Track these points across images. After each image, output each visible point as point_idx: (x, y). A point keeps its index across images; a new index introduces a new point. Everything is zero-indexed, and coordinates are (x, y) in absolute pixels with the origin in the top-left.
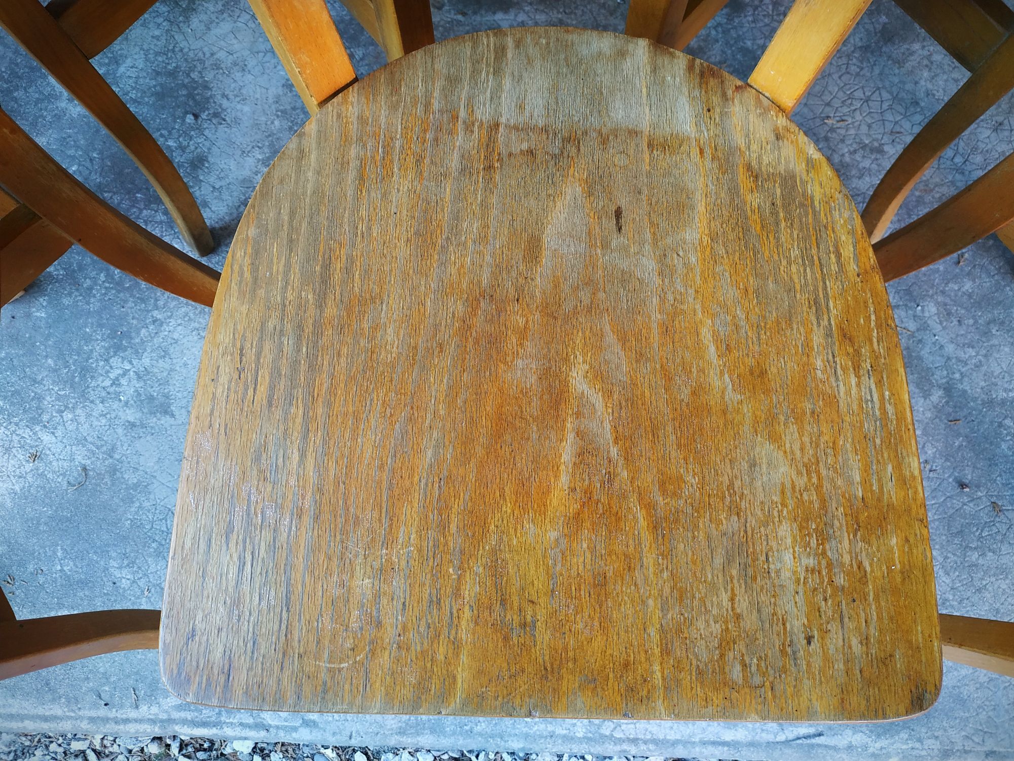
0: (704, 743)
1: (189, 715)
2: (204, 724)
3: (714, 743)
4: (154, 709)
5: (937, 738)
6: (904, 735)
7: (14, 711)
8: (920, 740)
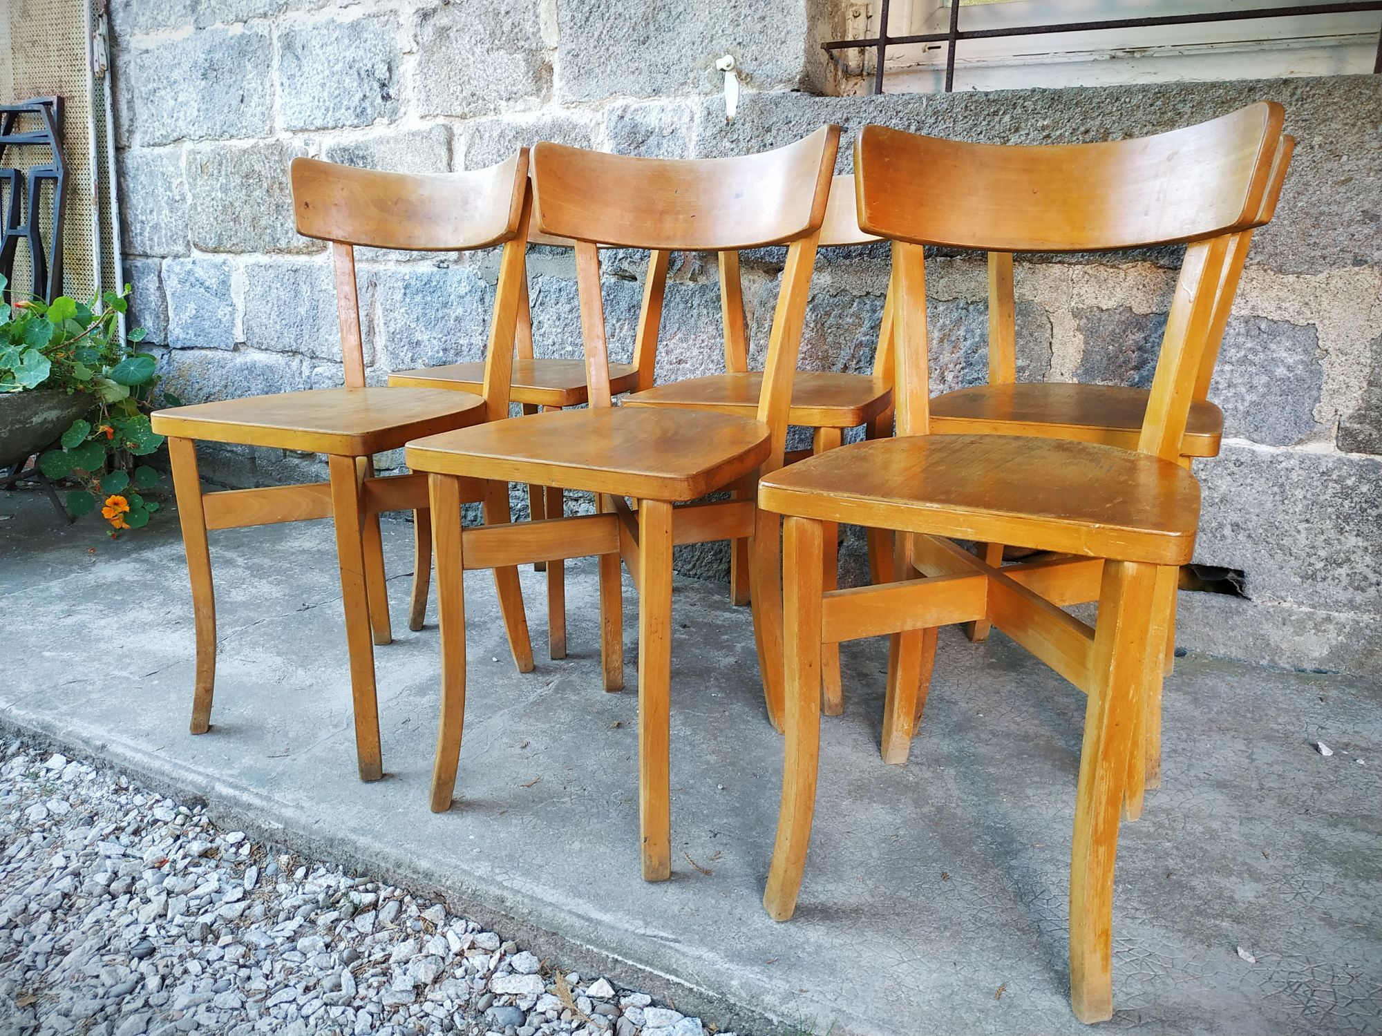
0: (570, 912)
3: (579, 916)
5: (788, 982)
6: (756, 969)
8: (770, 978)
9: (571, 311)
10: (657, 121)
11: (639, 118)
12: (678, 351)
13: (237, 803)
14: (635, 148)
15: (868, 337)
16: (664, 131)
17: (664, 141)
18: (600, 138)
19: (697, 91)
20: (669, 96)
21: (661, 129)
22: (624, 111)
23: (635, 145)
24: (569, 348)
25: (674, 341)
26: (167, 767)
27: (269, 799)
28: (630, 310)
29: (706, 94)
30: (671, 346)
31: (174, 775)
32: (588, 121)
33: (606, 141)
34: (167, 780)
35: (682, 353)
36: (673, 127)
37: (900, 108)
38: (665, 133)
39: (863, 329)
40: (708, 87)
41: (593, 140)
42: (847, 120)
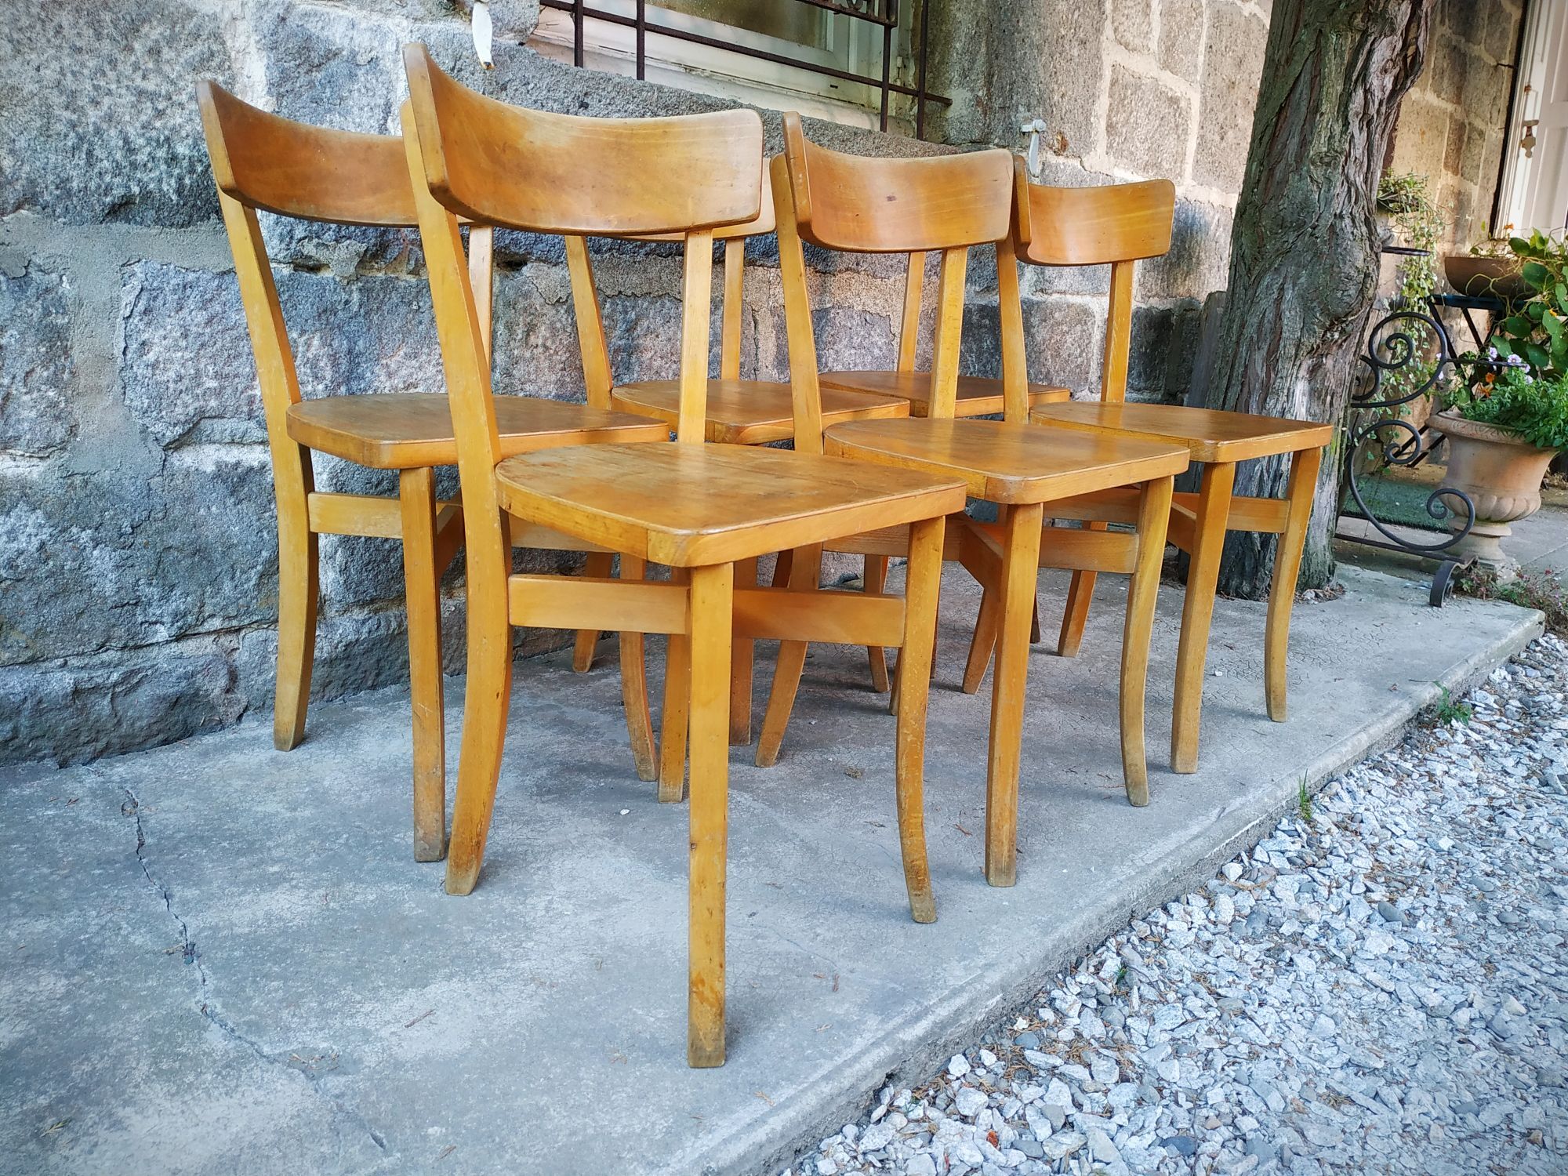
1: (898, 1020)
2: (917, 1018)
4: (868, 1035)
7: (748, 1120)
9: (209, 322)
10: (347, 40)
11: (313, 27)
12: (404, 372)
13: (943, 1026)
14: (307, 73)
15: (624, 341)
16: (358, 57)
17: (360, 73)
18: (240, 43)
19: (405, 11)
20: (361, 8)
21: (354, 54)
22: (287, 10)
23: (306, 67)
24: (213, 384)
25: (397, 358)
26: (827, 1089)
27: (956, 992)
28: (320, 315)
29: (416, 20)
30: (393, 366)
31: (846, 1084)
32: (218, 10)
33: (253, 49)
34: (843, 1101)
35: (411, 375)
36: (374, 53)
37: (635, 94)
38: (361, 60)
39: (618, 332)
40: (421, 11)
41: (229, 43)
42: (586, 94)
